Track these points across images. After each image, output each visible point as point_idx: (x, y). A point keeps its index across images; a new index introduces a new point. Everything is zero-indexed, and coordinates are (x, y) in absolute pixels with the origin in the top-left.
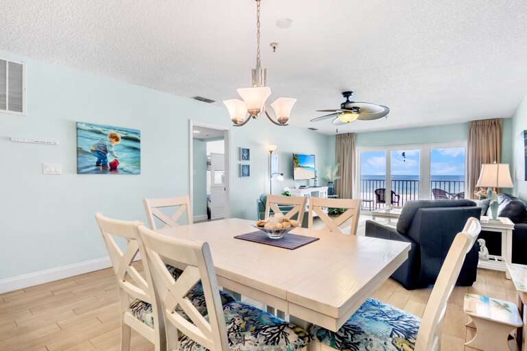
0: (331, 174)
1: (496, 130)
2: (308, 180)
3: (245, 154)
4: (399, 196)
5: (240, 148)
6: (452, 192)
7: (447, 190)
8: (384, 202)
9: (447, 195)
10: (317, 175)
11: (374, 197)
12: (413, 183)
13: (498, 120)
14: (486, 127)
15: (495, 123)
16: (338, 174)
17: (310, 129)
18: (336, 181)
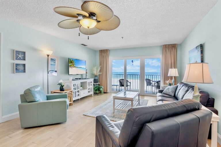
0: (96, 72)
1: (174, 50)
2: (82, 75)
3: (20, 55)
4: (130, 83)
5: (14, 50)
6: (153, 80)
7: (151, 79)
8: (123, 86)
9: (151, 82)
10: (87, 72)
11: (119, 84)
12: (137, 76)
13: (175, 44)
14: (170, 48)
15: (174, 46)
16: (100, 71)
17: (82, 44)
18: (99, 75)
